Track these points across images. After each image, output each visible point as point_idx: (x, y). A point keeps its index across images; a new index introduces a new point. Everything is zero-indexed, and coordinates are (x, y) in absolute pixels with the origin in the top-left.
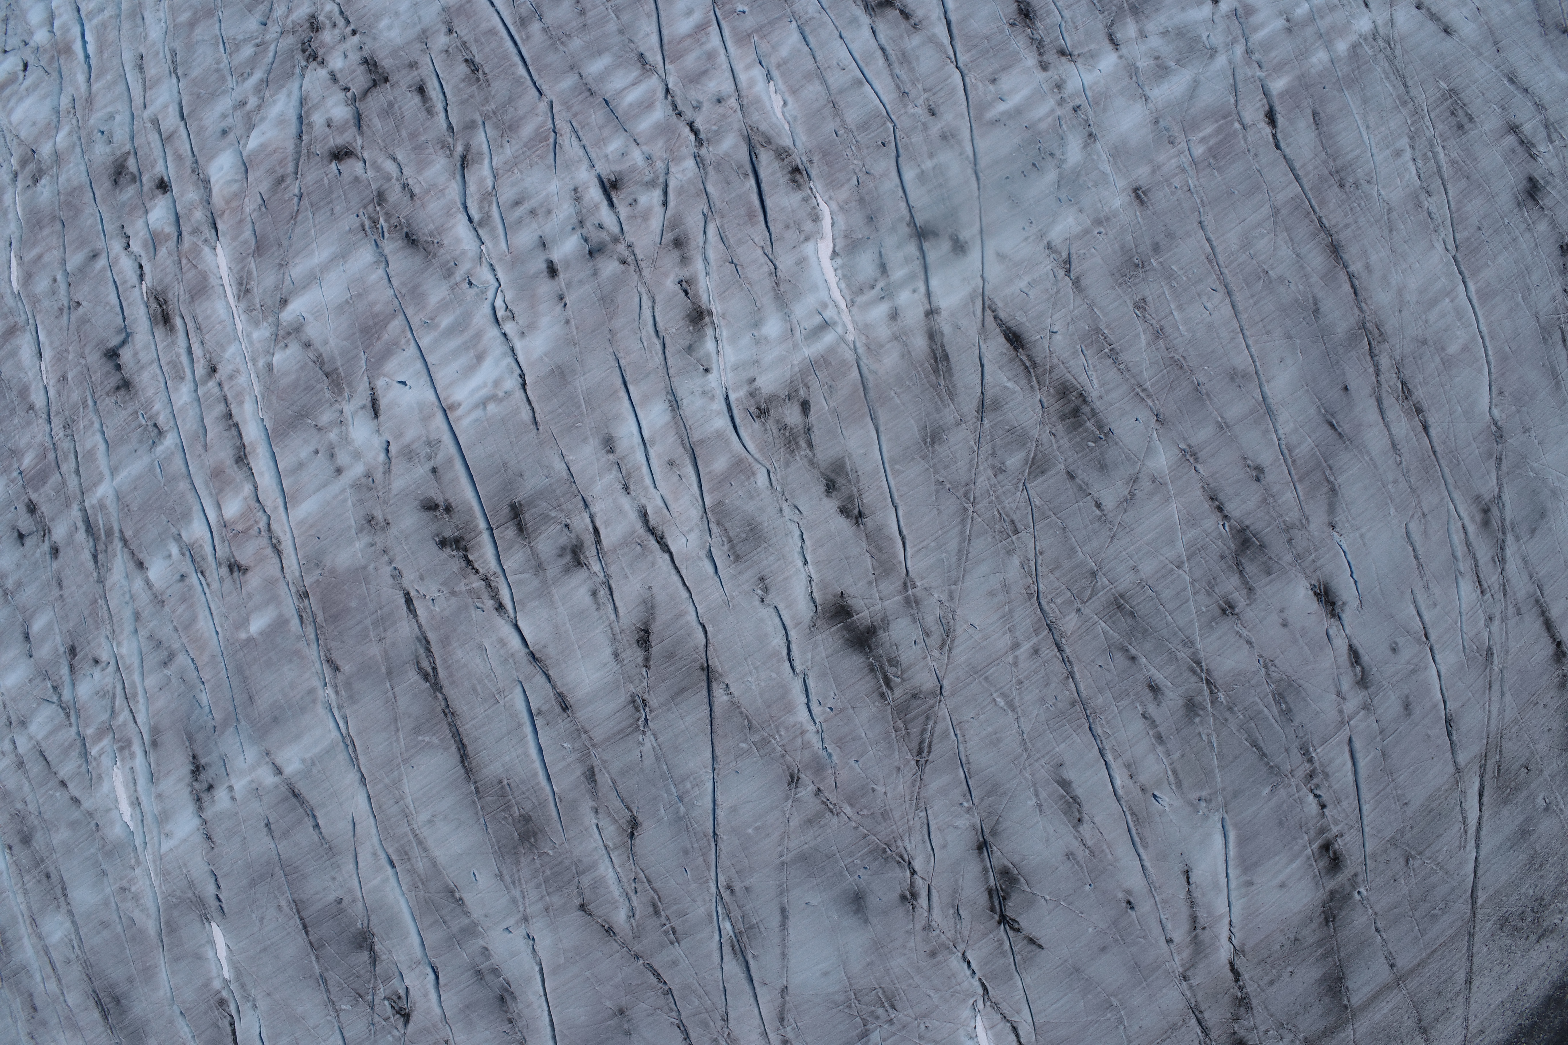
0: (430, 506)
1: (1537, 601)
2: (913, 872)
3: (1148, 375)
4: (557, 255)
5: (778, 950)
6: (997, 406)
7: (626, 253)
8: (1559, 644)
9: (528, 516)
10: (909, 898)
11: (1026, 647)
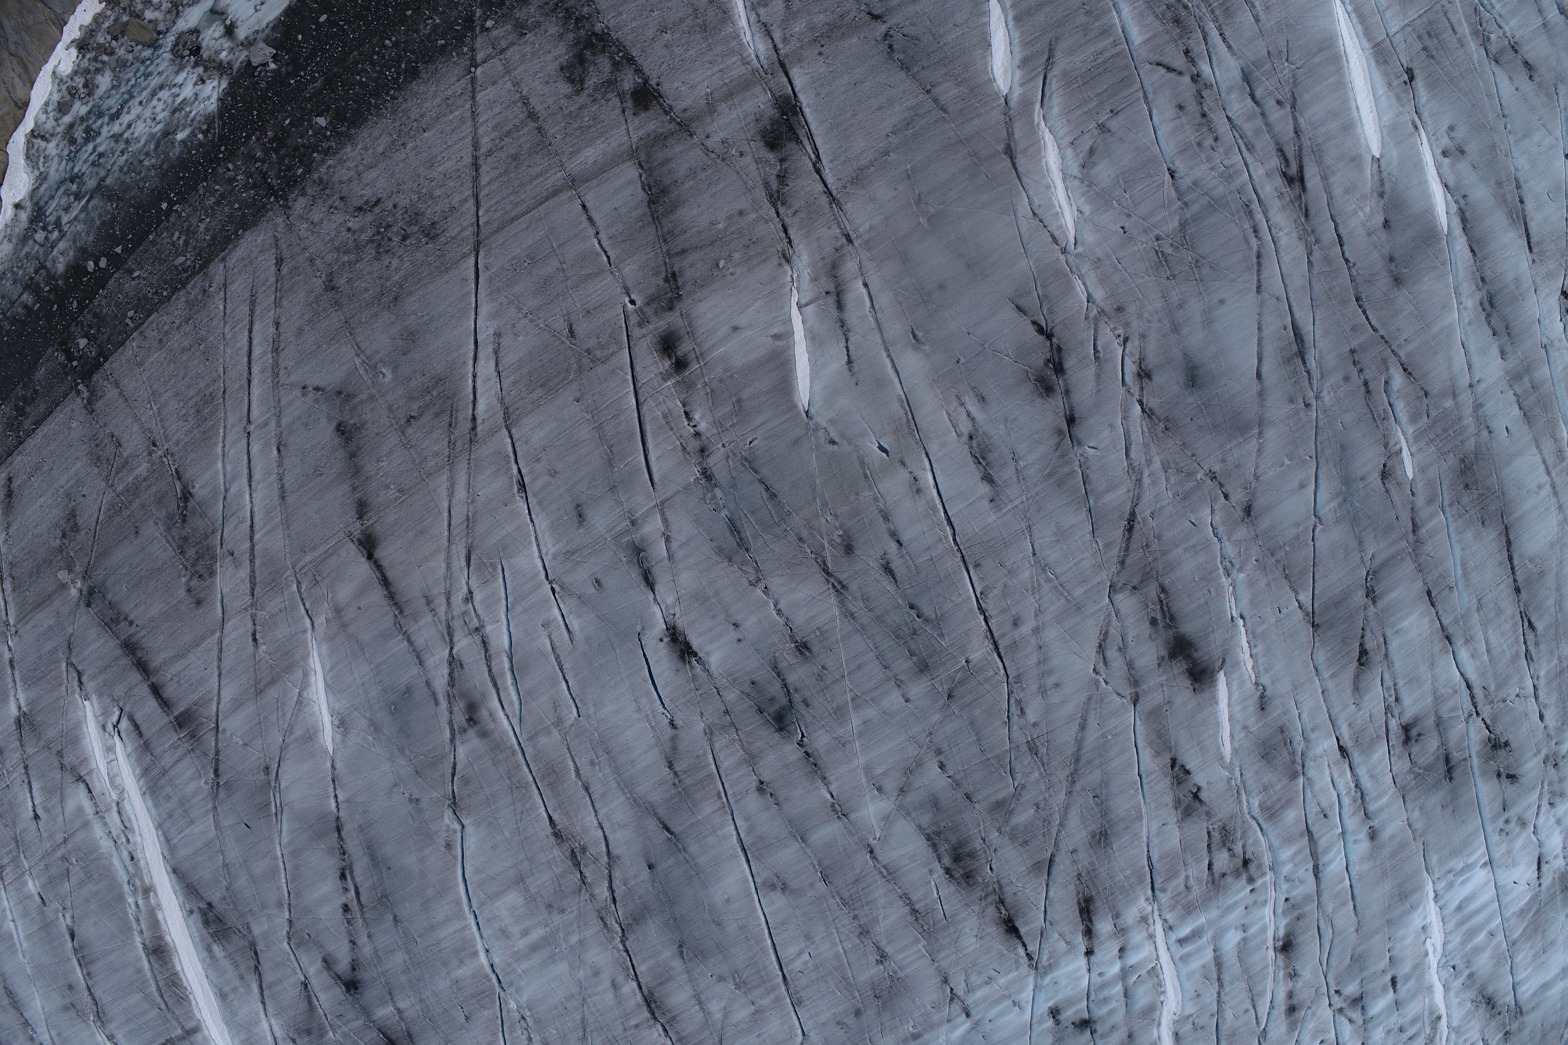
0: (1512, 777)
1: (401, 612)
2: (1140, 402)
3: (880, 891)
4: (1390, 995)
5: (1266, 333)
6: (1037, 867)
7: (1335, 999)
8: (370, 557)
9: (1442, 768)
10: (1144, 374)
11: (1026, 629)
